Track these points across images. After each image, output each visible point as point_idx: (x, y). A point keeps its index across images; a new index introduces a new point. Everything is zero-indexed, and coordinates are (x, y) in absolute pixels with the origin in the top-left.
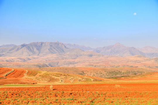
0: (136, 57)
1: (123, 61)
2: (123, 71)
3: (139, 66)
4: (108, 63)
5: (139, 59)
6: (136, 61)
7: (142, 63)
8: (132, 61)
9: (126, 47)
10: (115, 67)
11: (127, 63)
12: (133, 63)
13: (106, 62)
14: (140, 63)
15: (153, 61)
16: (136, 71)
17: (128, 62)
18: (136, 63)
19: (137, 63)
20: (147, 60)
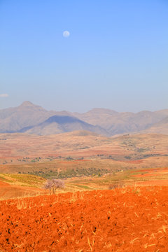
0: (76, 135)
1: (45, 147)
2: (59, 171)
3: (86, 157)
4: (10, 152)
5: (82, 139)
6: (78, 145)
7: (91, 148)
8: (67, 145)
9: (47, 111)
10: (30, 160)
11: (58, 151)
12: (71, 149)
13: (5, 151)
14: (86, 150)
15: (117, 143)
16: (87, 168)
17: (59, 148)
18: (77, 149)
19: (80, 151)
20: (103, 141)
